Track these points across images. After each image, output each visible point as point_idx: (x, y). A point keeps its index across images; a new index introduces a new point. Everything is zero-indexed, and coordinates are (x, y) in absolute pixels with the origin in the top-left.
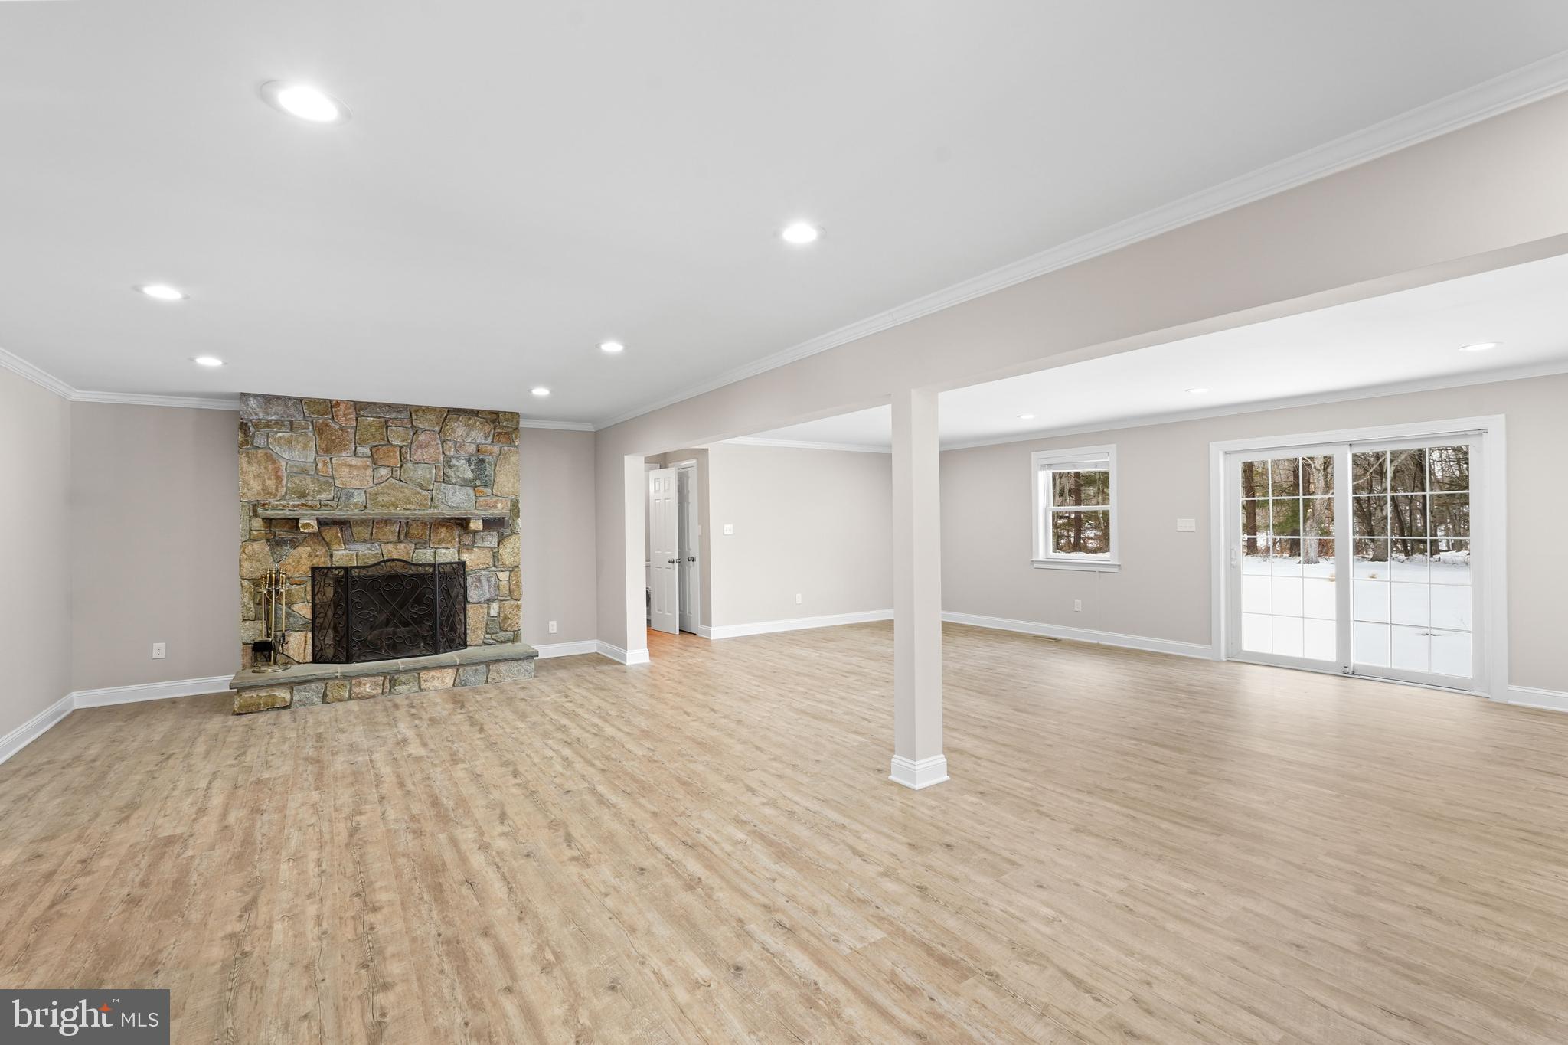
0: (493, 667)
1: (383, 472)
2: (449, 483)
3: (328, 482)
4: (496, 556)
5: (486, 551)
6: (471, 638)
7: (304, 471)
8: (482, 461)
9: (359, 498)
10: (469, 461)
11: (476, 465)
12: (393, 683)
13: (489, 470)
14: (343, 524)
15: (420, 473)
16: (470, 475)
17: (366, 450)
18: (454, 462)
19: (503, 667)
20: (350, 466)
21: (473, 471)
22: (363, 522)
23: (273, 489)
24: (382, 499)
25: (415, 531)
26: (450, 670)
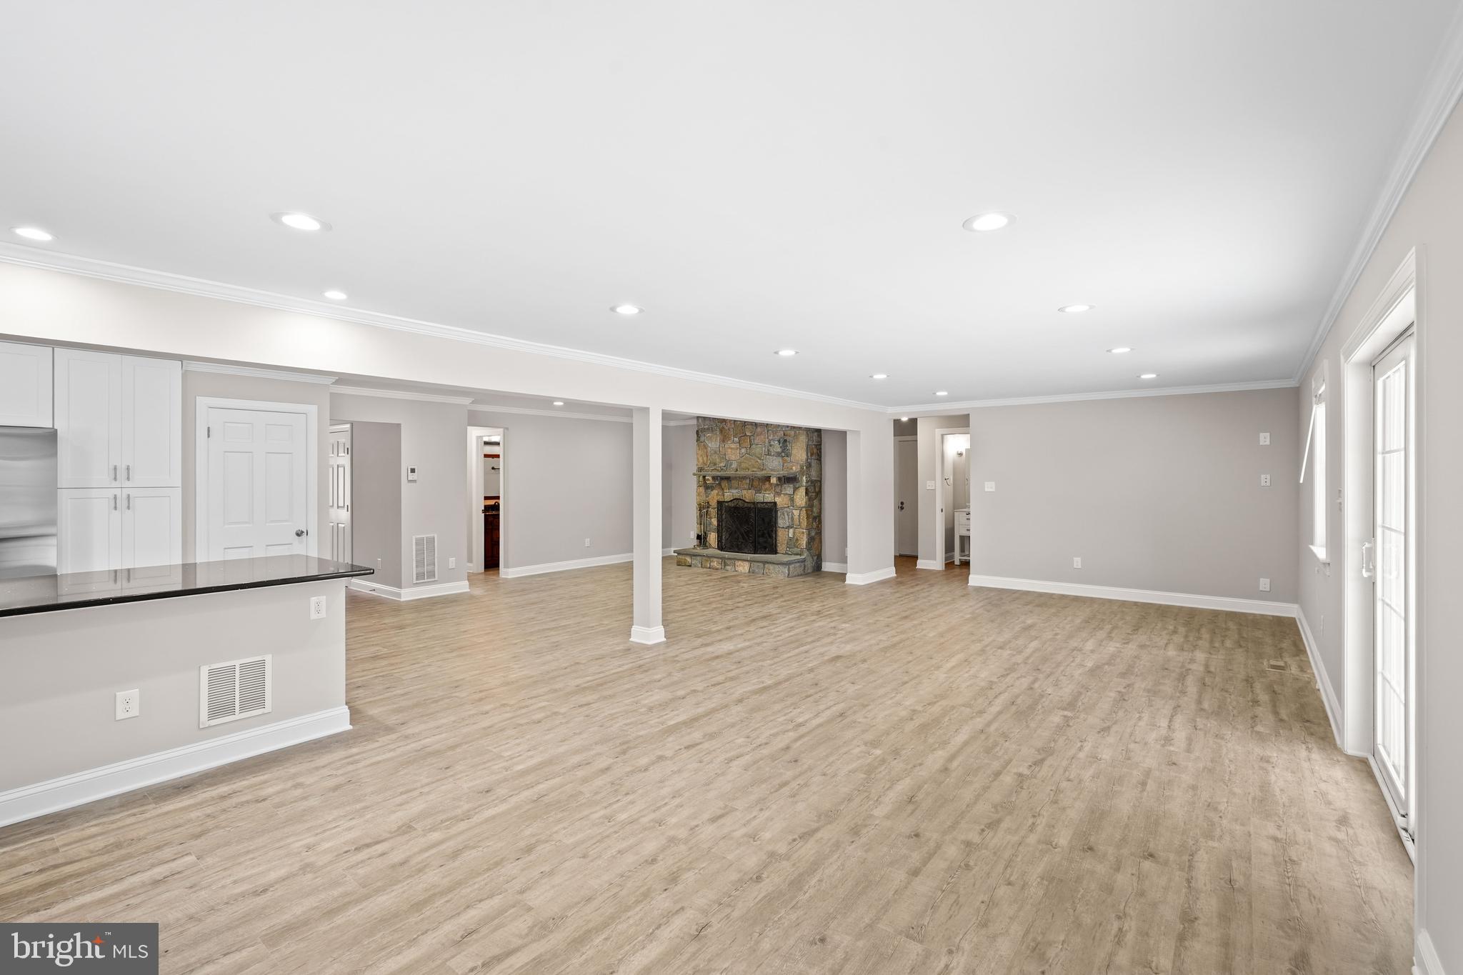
0: (766, 565)
1: (743, 450)
2: (770, 455)
3: (723, 457)
4: (792, 500)
5: (787, 496)
6: (779, 549)
7: (715, 453)
8: (785, 441)
9: (734, 466)
10: (779, 441)
11: (783, 443)
12: (726, 565)
13: (789, 447)
14: (728, 479)
15: (758, 450)
16: (779, 450)
17: (736, 439)
18: (772, 443)
19: (771, 567)
20: (731, 448)
21: (781, 447)
22: (735, 478)
23: (705, 461)
24: (744, 465)
25: (756, 483)
26: (747, 563)
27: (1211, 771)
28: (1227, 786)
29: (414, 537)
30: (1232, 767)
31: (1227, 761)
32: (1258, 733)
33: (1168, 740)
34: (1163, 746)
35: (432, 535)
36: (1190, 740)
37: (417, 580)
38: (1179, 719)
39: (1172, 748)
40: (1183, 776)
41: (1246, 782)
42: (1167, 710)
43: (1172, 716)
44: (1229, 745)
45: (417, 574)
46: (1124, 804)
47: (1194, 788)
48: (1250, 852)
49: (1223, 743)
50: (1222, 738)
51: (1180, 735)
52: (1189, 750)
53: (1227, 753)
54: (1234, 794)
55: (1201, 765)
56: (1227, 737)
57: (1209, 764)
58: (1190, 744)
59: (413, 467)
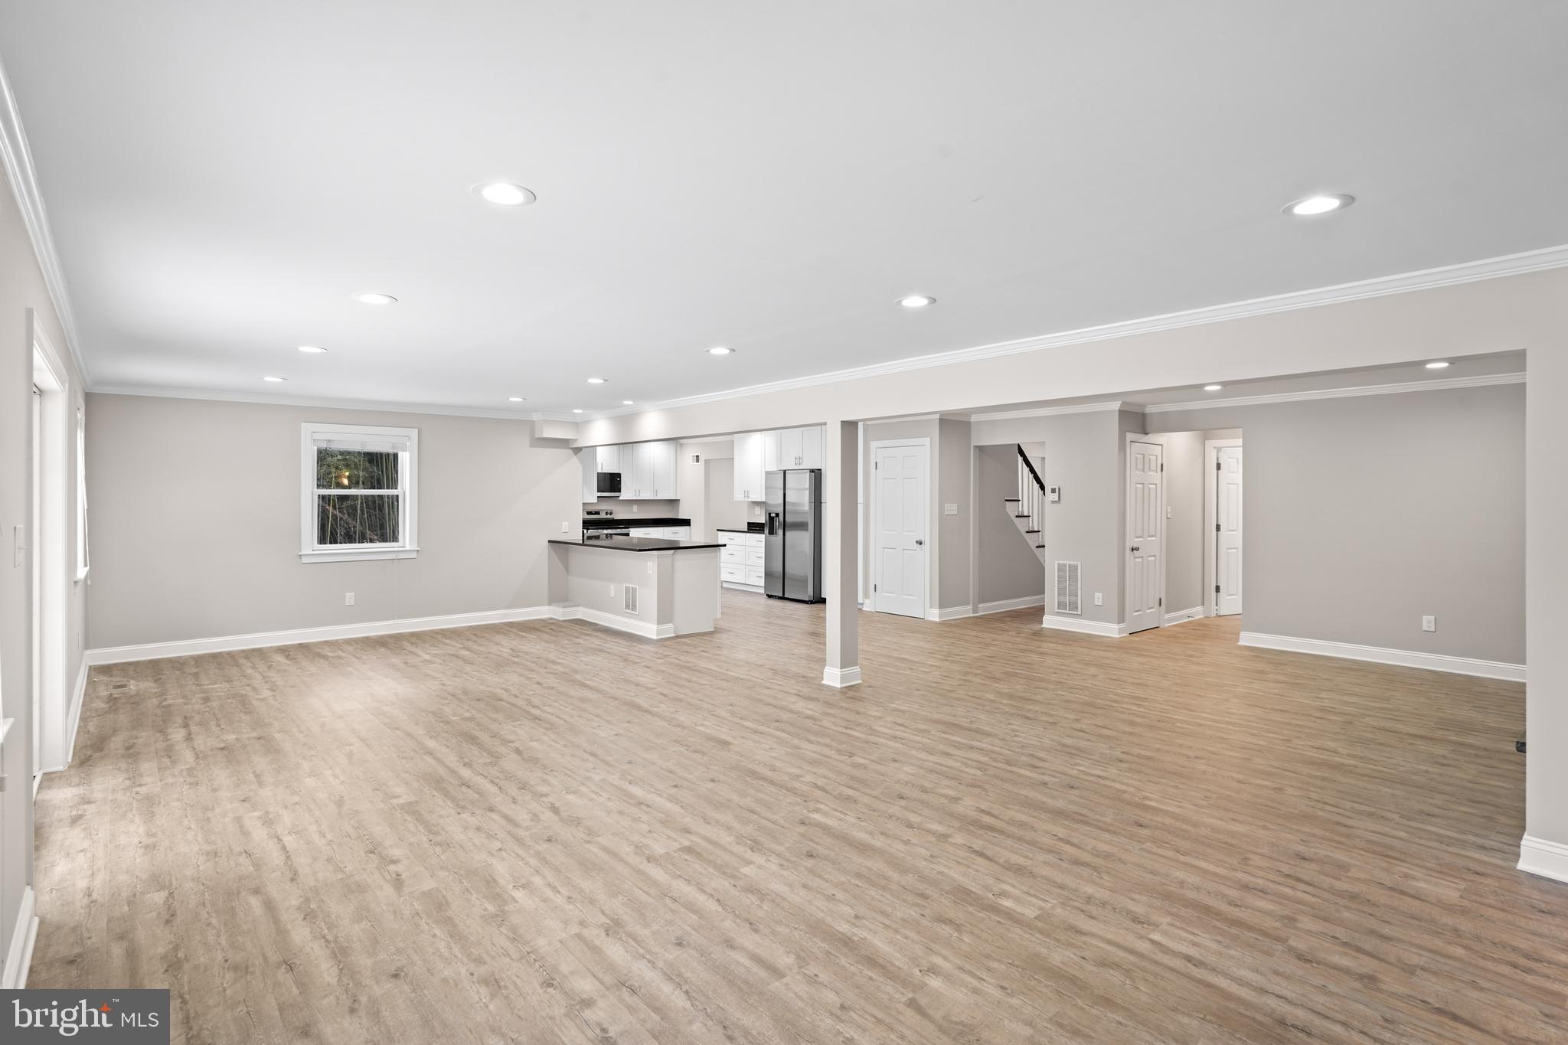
27: (206, 809)
28: (186, 803)
29: (1056, 562)
30: (186, 822)
31: (192, 826)
32: (162, 888)
33: (268, 821)
34: (267, 813)
35: (1075, 563)
36: (245, 833)
37: (1058, 609)
38: (276, 858)
39: (257, 814)
40: (229, 795)
41: (169, 814)
42: (302, 862)
43: (288, 857)
44: (196, 849)
45: (1058, 602)
46: (261, 763)
47: (215, 790)
48: (159, 772)
49: (207, 847)
50: (208, 853)
51: (259, 834)
52: (238, 820)
53: (196, 836)
54: (178, 800)
55: (218, 810)
56: (202, 858)
57: (210, 814)
58: (241, 827)
59: (1053, 487)
